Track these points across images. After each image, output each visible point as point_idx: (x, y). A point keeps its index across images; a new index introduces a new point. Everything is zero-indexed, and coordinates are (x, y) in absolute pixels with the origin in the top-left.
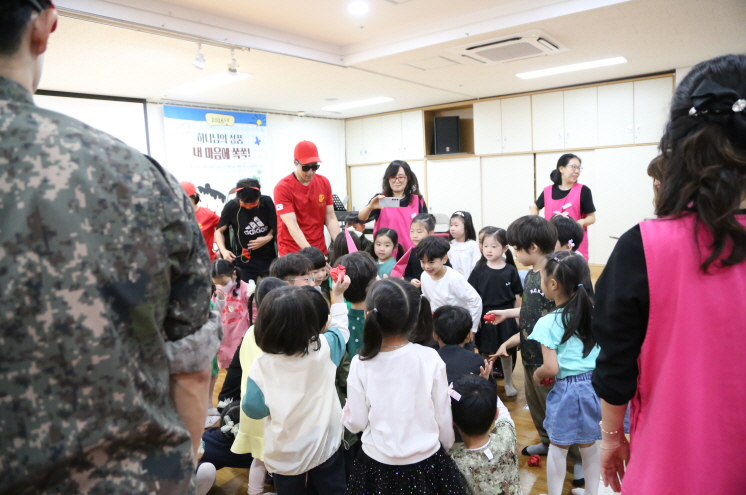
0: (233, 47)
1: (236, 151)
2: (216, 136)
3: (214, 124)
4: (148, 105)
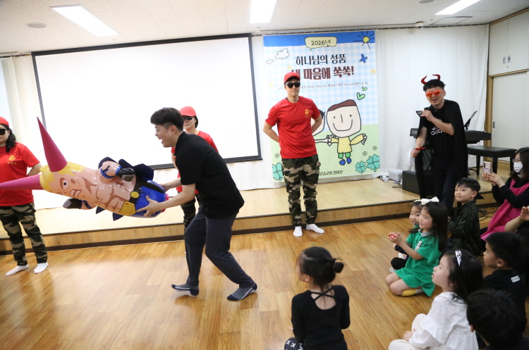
1: (337, 70)
2: (316, 58)
3: (315, 46)
4: (253, 38)
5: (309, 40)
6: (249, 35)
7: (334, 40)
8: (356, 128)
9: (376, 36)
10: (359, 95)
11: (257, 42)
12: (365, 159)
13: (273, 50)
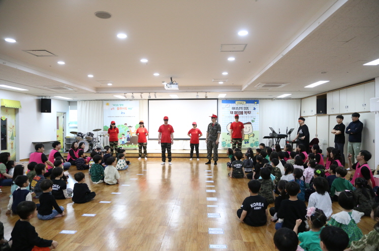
0: (206, 92)
1: (245, 112)
2: (238, 108)
3: (239, 104)
4: (219, 100)
5: (236, 102)
6: (217, 99)
7: (245, 102)
8: (251, 132)
9: (259, 102)
10: (253, 121)
11: (220, 101)
12: (254, 142)
13: (225, 105)
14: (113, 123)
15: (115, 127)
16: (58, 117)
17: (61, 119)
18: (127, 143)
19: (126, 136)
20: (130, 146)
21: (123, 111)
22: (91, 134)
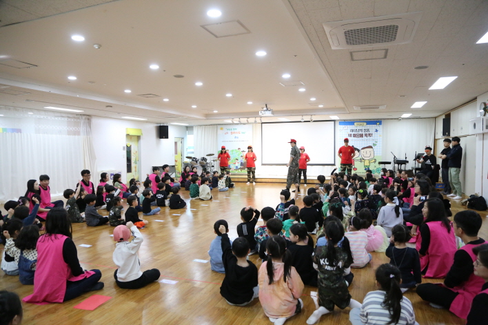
0: (311, 115)
1: (366, 135)
2: (358, 130)
3: (358, 126)
5: (356, 124)
6: (334, 121)
7: (365, 124)
8: (372, 157)
9: (383, 122)
10: (374, 144)
11: (337, 123)
12: (375, 168)
13: (342, 127)
14: (223, 148)
15: (225, 152)
16: (176, 143)
17: (179, 144)
18: (240, 168)
19: (239, 161)
20: (243, 171)
21: (237, 135)
22: (204, 159)
